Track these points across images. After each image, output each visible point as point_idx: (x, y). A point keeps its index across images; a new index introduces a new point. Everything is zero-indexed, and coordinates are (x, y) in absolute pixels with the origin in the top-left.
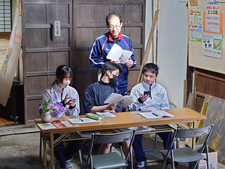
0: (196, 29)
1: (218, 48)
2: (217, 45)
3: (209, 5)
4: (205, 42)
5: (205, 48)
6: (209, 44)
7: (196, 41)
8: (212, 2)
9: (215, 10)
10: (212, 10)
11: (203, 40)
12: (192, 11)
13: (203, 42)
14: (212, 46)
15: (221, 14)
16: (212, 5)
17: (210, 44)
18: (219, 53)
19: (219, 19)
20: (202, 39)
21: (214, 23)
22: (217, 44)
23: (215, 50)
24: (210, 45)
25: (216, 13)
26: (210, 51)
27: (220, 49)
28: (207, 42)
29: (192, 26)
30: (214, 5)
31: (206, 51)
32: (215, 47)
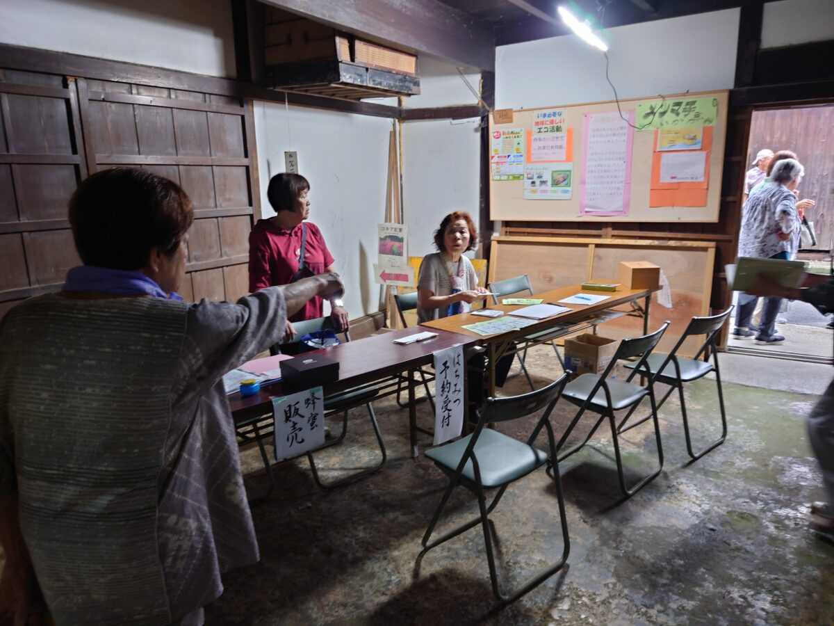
0: (508, 160)
1: (563, 184)
2: (561, 179)
3: (541, 119)
4: (532, 178)
5: (532, 188)
6: (541, 181)
7: (508, 179)
8: (548, 113)
9: (555, 125)
10: (549, 126)
11: (525, 176)
12: (498, 132)
13: (525, 179)
14: (549, 183)
15: (570, 131)
16: (547, 119)
17: (543, 179)
18: (566, 192)
19: (565, 138)
20: (523, 175)
21: (552, 147)
22: (560, 177)
23: (555, 188)
24: (543, 183)
25: (558, 129)
26: (544, 191)
27: (568, 185)
28: (535, 177)
29: (498, 157)
30: (552, 118)
31: (534, 192)
32: (556, 183)
